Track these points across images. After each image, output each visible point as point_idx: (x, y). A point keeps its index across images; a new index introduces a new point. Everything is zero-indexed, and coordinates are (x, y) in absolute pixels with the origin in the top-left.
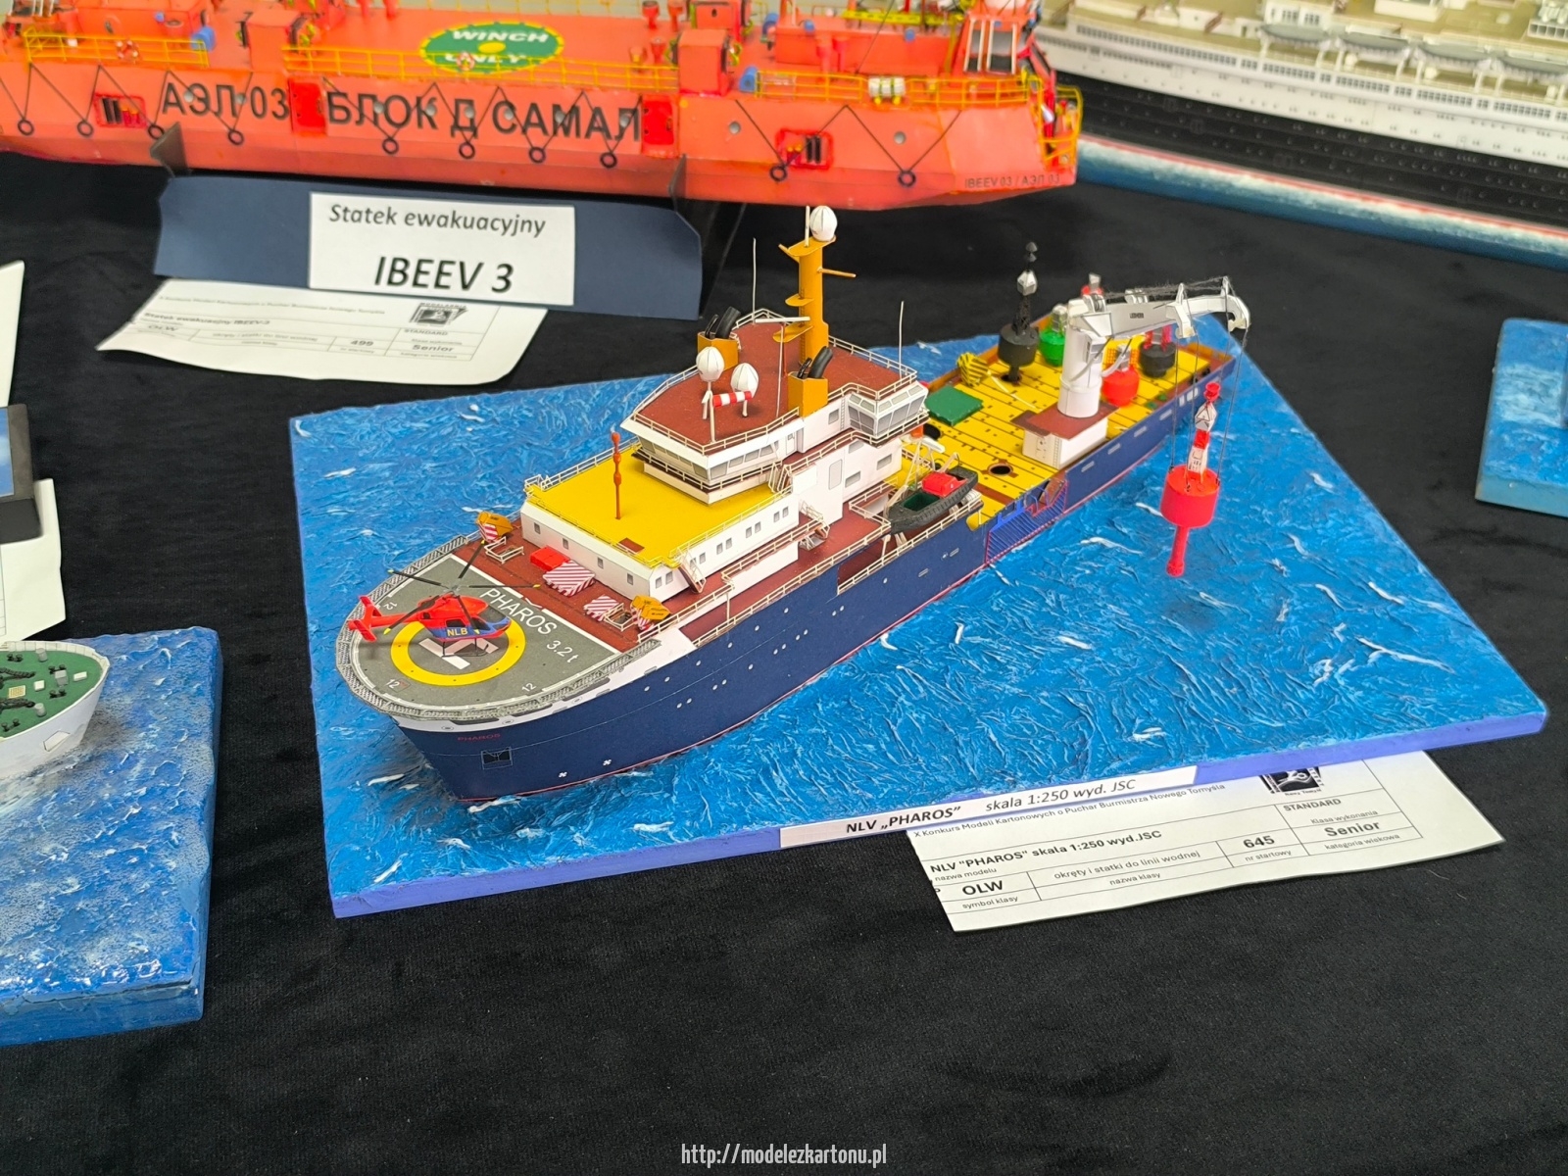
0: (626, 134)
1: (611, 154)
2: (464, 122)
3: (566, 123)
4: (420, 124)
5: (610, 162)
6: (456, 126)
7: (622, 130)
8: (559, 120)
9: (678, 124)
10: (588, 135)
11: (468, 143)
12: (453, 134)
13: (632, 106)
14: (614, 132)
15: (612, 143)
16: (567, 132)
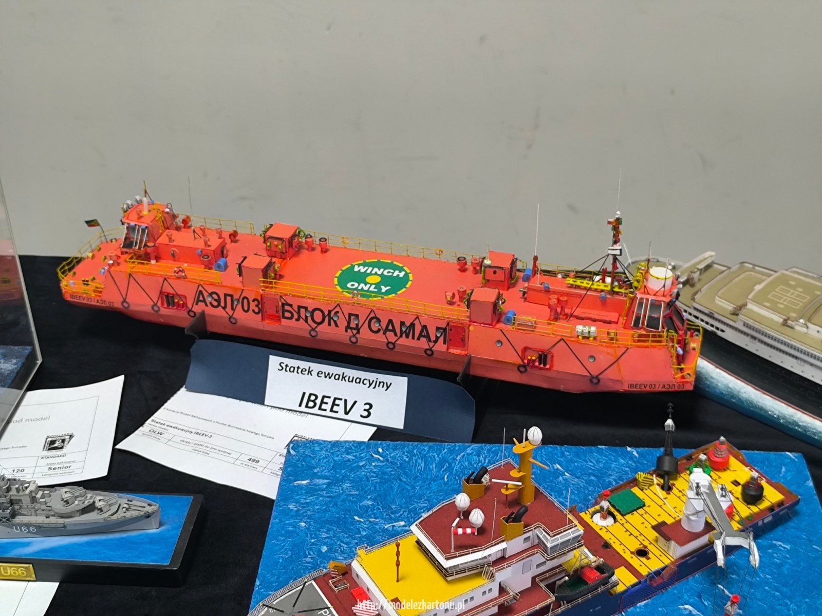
0: (439, 341)
1: (430, 349)
2: (353, 325)
3: (407, 331)
4: (329, 324)
5: (429, 353)
6: (348, 327)
7: (437, 338)
8: (404, 329)
9: (468, 338)
10: (418, 339)
11: (354, 336)
12: (346, 331)
13: (444, 327)
14: (433, 338)
15: (431, 344)
16: (407, 337)
